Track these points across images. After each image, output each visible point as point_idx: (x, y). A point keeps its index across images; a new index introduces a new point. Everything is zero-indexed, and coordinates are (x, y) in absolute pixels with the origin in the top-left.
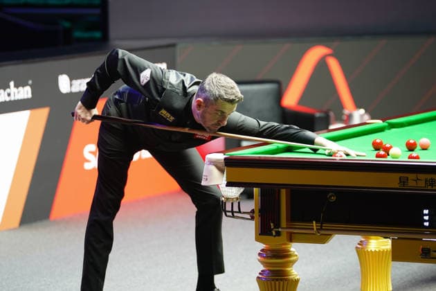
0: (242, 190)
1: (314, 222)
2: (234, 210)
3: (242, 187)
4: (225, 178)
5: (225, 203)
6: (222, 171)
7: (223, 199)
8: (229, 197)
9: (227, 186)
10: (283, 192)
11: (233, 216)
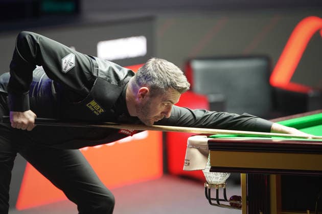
0: (228, 175)
1: (308, 211)
2: (220, 198)
3: (228, 172)
4: (208, 163)
5: (209, 190)
6: (205, 155)
7: (207, 185)
8: (213, 183)
9: (210, 171)
10: (273, 178)
11: (218, 205)
